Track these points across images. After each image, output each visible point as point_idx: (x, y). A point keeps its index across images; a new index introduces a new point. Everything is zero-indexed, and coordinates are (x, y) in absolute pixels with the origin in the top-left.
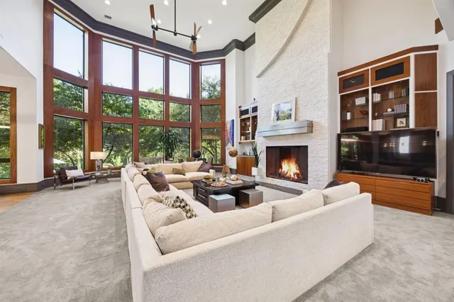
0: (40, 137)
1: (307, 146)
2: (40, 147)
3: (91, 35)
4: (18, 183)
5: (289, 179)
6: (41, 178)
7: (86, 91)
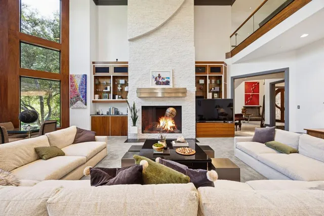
1: (181, 106)
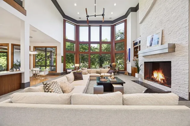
0: (62, 60)
2: (62, 62)
3: (76, 25)
4: (57, 72)
5: (157, 82)
6: (62, 71)
7: (75, 44)
